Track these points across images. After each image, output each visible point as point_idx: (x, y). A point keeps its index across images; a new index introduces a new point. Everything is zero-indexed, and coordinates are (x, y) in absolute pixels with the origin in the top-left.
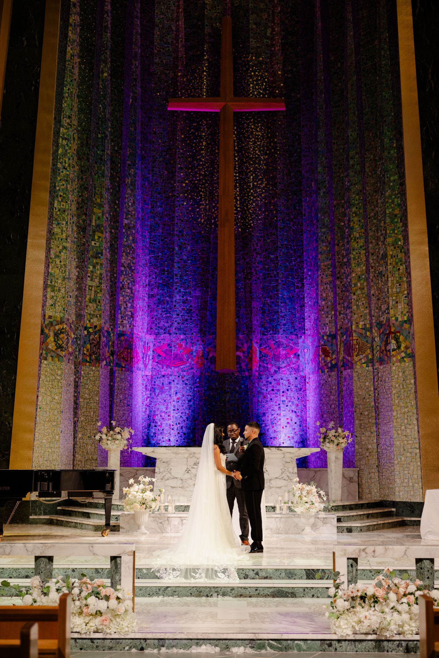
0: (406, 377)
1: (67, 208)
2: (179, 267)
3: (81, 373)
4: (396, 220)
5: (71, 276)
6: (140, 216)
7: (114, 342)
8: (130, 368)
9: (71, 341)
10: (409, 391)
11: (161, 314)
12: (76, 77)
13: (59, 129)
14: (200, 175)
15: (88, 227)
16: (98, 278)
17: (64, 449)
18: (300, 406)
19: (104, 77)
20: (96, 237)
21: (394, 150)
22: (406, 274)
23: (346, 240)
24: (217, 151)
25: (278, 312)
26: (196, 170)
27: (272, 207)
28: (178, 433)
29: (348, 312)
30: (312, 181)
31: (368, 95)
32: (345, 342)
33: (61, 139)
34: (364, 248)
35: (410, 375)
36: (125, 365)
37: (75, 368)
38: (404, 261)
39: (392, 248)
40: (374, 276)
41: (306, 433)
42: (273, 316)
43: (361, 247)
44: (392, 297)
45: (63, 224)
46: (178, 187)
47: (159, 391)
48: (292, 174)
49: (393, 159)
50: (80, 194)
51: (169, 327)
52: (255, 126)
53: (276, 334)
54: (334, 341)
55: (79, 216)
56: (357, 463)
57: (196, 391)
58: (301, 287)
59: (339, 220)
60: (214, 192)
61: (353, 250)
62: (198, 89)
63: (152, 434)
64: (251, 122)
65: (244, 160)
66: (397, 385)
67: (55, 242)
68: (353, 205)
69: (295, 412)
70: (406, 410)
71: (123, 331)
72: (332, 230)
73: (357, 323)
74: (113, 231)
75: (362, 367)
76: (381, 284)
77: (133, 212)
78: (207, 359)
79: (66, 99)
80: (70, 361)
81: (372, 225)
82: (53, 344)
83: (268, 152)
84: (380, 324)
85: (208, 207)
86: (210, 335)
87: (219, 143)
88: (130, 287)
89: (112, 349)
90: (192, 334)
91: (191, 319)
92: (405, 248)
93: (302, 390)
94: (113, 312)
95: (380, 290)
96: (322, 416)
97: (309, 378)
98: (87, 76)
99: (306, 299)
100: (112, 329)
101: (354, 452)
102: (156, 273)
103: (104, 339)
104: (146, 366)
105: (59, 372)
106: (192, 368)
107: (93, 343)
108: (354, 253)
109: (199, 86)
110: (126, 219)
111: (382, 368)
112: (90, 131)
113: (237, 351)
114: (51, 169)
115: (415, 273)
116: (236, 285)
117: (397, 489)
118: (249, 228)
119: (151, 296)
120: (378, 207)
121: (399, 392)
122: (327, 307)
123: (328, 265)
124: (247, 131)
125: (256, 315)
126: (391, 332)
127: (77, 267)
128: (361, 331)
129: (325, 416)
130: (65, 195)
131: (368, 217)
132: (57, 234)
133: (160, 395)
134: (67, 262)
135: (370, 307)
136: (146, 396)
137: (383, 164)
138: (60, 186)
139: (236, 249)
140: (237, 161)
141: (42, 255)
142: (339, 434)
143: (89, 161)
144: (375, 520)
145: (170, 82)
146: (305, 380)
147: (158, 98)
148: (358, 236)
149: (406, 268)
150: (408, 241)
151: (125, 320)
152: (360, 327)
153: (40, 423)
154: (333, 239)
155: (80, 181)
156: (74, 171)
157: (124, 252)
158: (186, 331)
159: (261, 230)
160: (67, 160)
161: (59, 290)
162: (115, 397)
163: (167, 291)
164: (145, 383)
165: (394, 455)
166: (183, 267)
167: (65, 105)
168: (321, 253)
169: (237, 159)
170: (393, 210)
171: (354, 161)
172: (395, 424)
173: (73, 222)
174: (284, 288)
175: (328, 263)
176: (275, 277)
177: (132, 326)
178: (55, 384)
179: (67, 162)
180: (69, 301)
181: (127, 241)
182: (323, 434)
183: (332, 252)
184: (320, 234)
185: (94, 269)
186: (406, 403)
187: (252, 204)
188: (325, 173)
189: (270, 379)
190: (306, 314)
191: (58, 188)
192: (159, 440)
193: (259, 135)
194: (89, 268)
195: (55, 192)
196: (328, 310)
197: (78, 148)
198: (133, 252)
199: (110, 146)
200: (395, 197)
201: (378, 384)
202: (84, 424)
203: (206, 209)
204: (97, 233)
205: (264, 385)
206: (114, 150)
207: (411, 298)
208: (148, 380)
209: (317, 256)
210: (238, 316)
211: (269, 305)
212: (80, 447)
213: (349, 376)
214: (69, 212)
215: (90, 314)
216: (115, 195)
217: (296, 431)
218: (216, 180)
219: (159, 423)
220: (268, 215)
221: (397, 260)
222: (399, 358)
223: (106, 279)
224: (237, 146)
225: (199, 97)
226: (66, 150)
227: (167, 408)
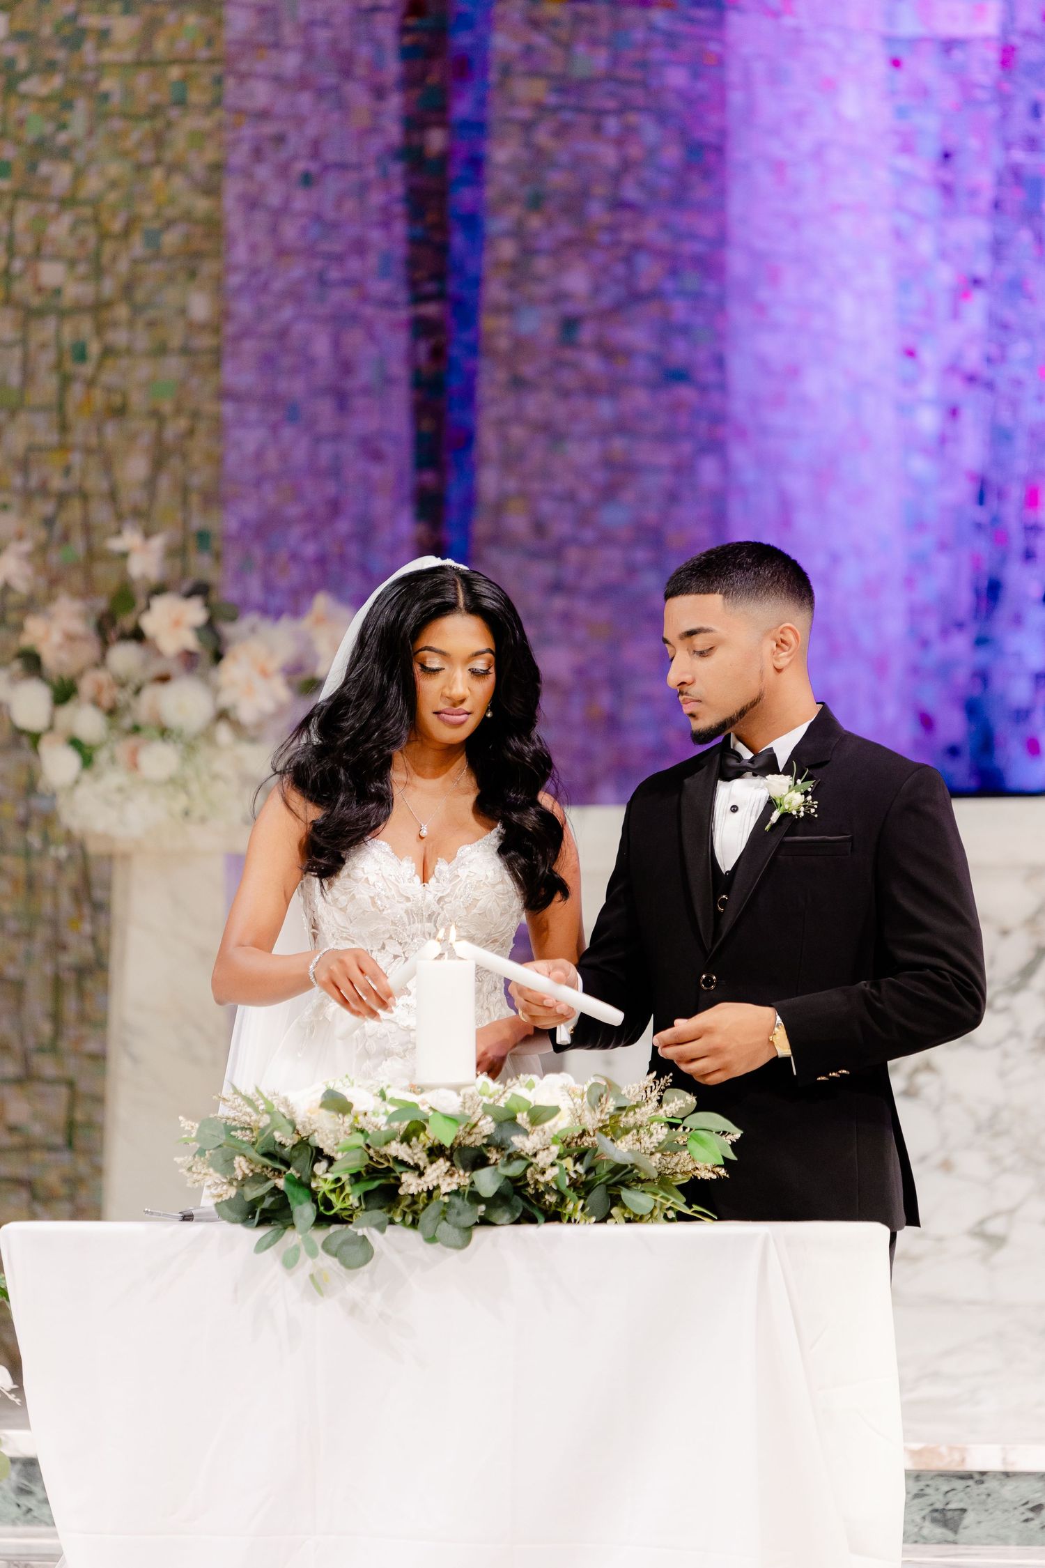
136: (945, 276)
162: (495, 291)
164: (928, 123)
208: (966, 87)
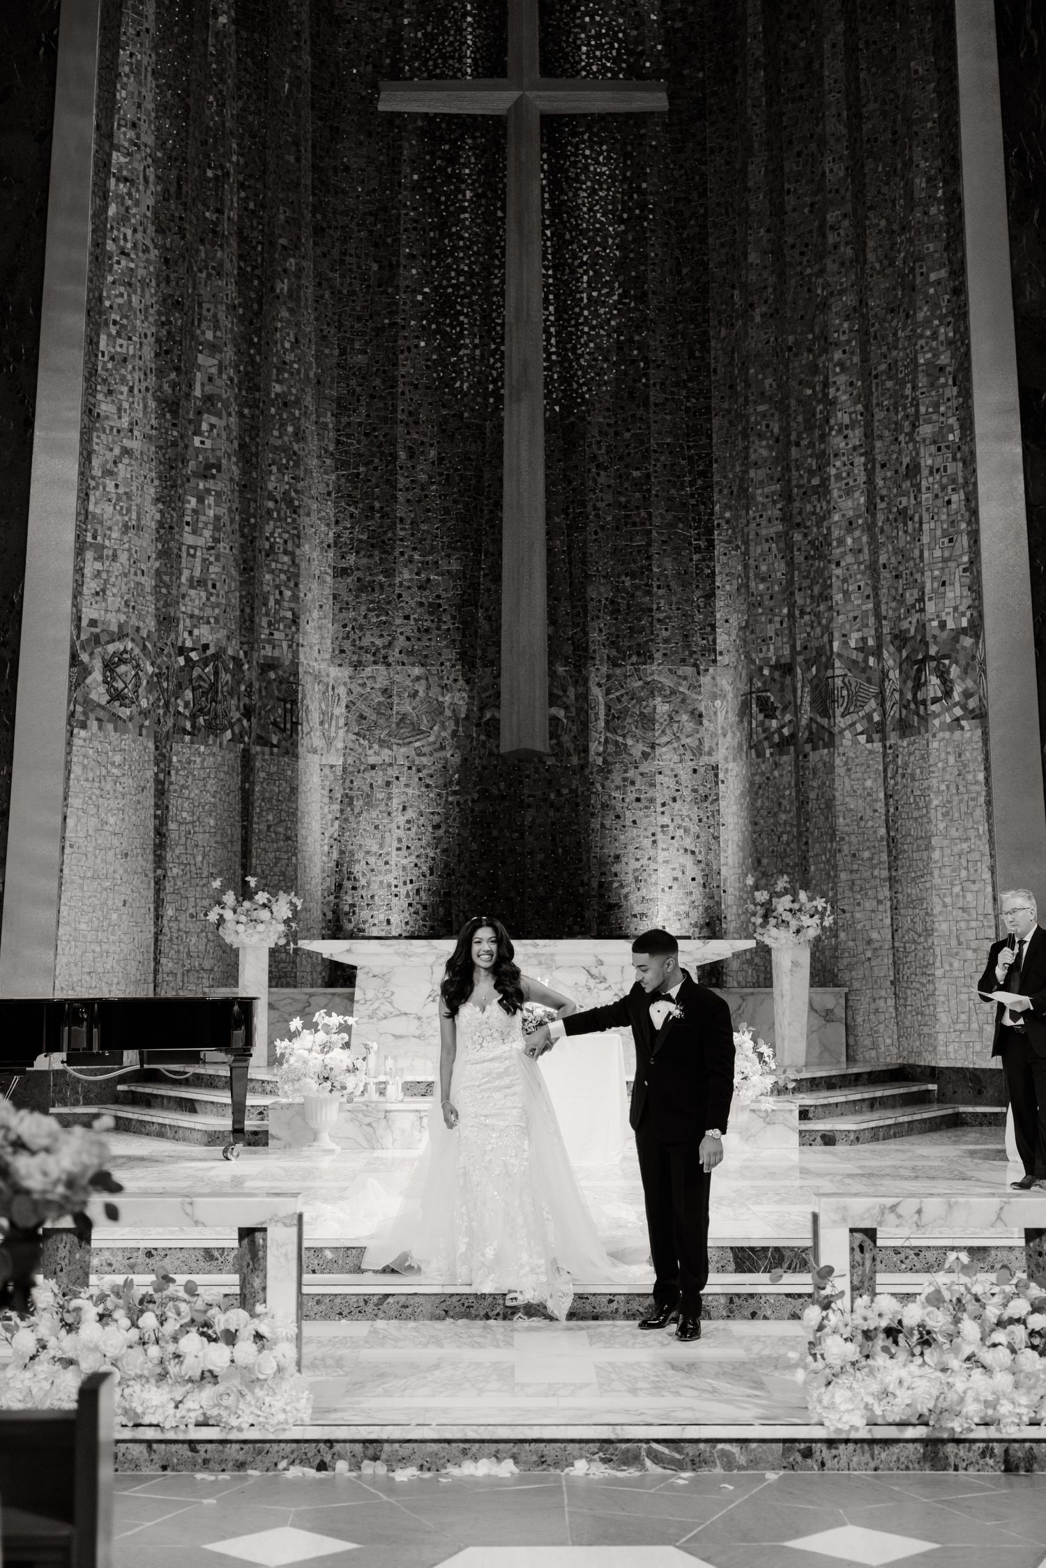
0: (965, 766)
1: (131, 352)
2: (408, 501)
3: (170, 761)
4: (942, 380)
5: (143, 522)
6: (312, 375)
7: (250, 685)
8: (290, 750)
9: (145, 682)
10: (973, 799)
11: (365, 617)
12: (150, 23)
13: (110, 155)
14: (460, 273)
15: (183, 402)
16: (211, 527)
17: (131, 946)
18: (703, 839)
19: (219, 25)
20: (205, 427)
21: (939, 204)
22: (967, 515)
23: (817, 433)
24: (500, 214)
25: (651, 610)
26: (449, 260)
27: (635, 352)
28: (410, 905)
29: (822, 608)
30: (733, 287)
31: (874, 70)
32: (815, 681)
33: (113, 181)
34: (863, 450)
35: (975, 760)
36: (279, 741)
37: (157, 748)
38: (961, 480)
39: (933, 449)
40: (888, 519)
41: (719, 904)
42: (639, 620)
43: (855, 448)
44: (932, 571)
45: (122, 393)
46: (405, 303)
47: (361, 802)
48: (685, 271)
49: (936, 227)
50: (163, 319)
51: (384, 647)
52: (592, 150)
53: (645, 663)
54: (788, 680)
55: (160, 373)
56: (846, 976)
57: (451, 803)
58: (707, 548)
59: (800, 383)
60: (494, 315)
61: (836, 455)
62: (453, 58)
63: (346, 908)
64: (583, 142)
65: (568, 236)
66: (943, 787)
67: (103, 437)
68: (836, 345)
69: (693, 853)
70: (965, 846)
71: (272, 658)
72: (782, 408)
73: (844, 636)
74: (246, 411)
75: (855, 743)
76: (903, 540)
77: (296, 366)
78: (478, 725)
79: (125, 79)
80: (144, 732)
81: (883, 395)
82: (102, 689)
83: (625, 216)
84: (900, 639)
85: (478, 352)
86: (486, 666)
87: (504, 192)
88: (290, 548)
89: (247, 700)
90: (442, 664)
91: (438, 628)
92: (965, 448)
93: (707, 799)
94: (248, 610)
95: (903, 554)
96: (759, 861)
97: (727, 770)
98: (177, 23)
99: (718, 579)
100: (245, 653)
101: (836, 949)
102: (352, 516)
103: (226, 677)
104: (329, 742)
105: (118, 759)
106: (442, 748)
107: (200, 686)
108: (838, 464)
109: (455, 51)
110: (278, 381)
111: (905, 744)
112: (185, 160)
113: (551, 706)
114: (91, 254)
115: (988, 512)
116: (548, 545)
117: (941, 1037)
118: (579, 405)
119: (341, 573)
120: (896, 348)
121: (949, 802)
122: (771, 598)
123: (774, 493)
124: (574, 164)
125: (598, 617)
126: (927, 658)
127: (158, 500)
128: (854, 655)
129: (765, 861)
130: (124, 322)
131: (874, 373)
132: (107, 417)
133: (365, 814)
134: (134, 488)
135: (876, 595)
136: (330, 816)
137: (910, 241)
138: (115, 296)
139: (548, 457)
140: (550, 239)
141: (70, 469)
142: (802, 904)
143: (183, 238)
144: (889, 1113)
145: (384, 40)
146: (716, 775)
147: (353, 80)
148: (847, 420)
149: (967, 500)
150: (972, 432)
151: (278, 630)
152: (853, 644)
153: (72, 882)
154: (785, 429)
155: (163, 285)
156: (147, 261)
157: (274, 463)
158: (426, 656)
159: (608, 410)
160: (129, 232)
161: (115, 557)
162: (256, 819)
163: (381, 559)
164: (327, 783)
165: (934, 955)
166: (419, 502)
167: (124, 93)
168: (756, 464)
169: (548, 233)
170: (934, 356)
171: (839, 235)
172: (937, 881)
173: (147, 389)
174: (665, 551)
175: (773, 488)
176: (643, 524)
177: (294, 646)
178: (109, 786)
179: (129, 237)
180: (138, 584)
181: (280, 437)
182: (762, 905)
183: (784, 463)
184: (753, 419)
185: (200, 506)
186: (966, 829)
187: (586, 345)
188: (765, 268)
189: (631, 774)
190: (718, 616)
191: (107, 304)
192: (364, 922)
193: (604, 174)
194: (189, 502)
195: (100, 313)
196: (772, 603)
197: (157, 202)
198: (297, 464)
199: (235, 199)
200: (941, 324)
201: (896, 784)
202: (179, 883)
203: (474, 359)
204: (205, 416)
205: (618, 788)
206: (246, 209)
207: (979, 572)
208: (335, 776)
209: (746, 472)
210: (552, 620)
211: (628, 593)
212: (171, 940)
213: (825, 764)
214: (138, 363)
215: (192, 616)
216: (251, 323)
217: (694, 897)
218: (497, 286)
219: (363, 882)
220: (626, 373)
221: (945, 480)
222: (948, 720)
223: (229, 529)
224: (551, 200)
225: (454, 77)
226: (127, 209)
227: (381, 846)
